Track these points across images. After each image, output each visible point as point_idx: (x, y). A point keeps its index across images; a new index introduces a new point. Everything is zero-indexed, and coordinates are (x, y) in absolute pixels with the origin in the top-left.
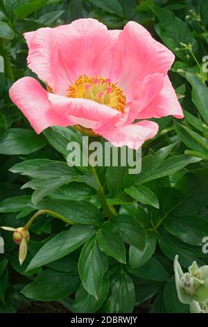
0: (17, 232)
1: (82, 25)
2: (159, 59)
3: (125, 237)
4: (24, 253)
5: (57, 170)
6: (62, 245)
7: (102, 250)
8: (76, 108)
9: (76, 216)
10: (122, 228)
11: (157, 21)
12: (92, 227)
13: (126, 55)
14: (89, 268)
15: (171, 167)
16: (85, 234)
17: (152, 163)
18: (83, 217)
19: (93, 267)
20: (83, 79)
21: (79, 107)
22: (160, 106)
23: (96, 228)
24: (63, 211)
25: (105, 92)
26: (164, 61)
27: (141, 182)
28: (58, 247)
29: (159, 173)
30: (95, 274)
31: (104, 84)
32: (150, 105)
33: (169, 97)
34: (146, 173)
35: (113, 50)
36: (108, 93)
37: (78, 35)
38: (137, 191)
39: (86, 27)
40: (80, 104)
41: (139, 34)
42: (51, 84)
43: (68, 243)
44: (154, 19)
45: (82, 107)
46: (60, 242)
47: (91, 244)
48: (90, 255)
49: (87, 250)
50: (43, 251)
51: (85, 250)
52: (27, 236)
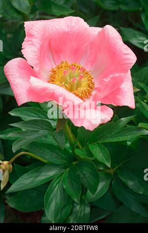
0: (3, 164)
1: (71, 21)
2: (124, 59)
3: (85, 179)
4: (6, 181)
5: (38, 126)
6: (37, 177)
7: (64, 187)
8: (49, 92)
9: (52, 156)
10: (84, 172)
11: (144, 11)
12: (62, 167)
13: (100, 50)
14: (53, 199)
15: (127, 134)
16: (56, 171)
17: (113, 128)
18: (56, 157)
19: (56, 198)
20: (63, 65)
21: (51, 92)
22: (118, 96)
23: (65, 168)
24: (42, 151)
25: (78, 78)
26: (127, 62)
27: (102, 141)
28: (33, 178)
29: (117, 137)
30: (56, 204)
31: (79, 71)
32: (111, 94)
33: (126, 90)
34: (108, 135)
35: (92, 44)
36: (80, 79)
37: (66, 29)
38: (98, 148)
39: (73, 24)
40: (53, 90)
41: (112, 36)
42: (36, 69)
43: (42, 176)
44: (141, 9)
45: (54, 92)
46: (36, 174)
47: (58, 180)
48: (56, 189)
49: (55, 184)
50: (22, 179)
51: (53, 184)
52: (10, 169)
